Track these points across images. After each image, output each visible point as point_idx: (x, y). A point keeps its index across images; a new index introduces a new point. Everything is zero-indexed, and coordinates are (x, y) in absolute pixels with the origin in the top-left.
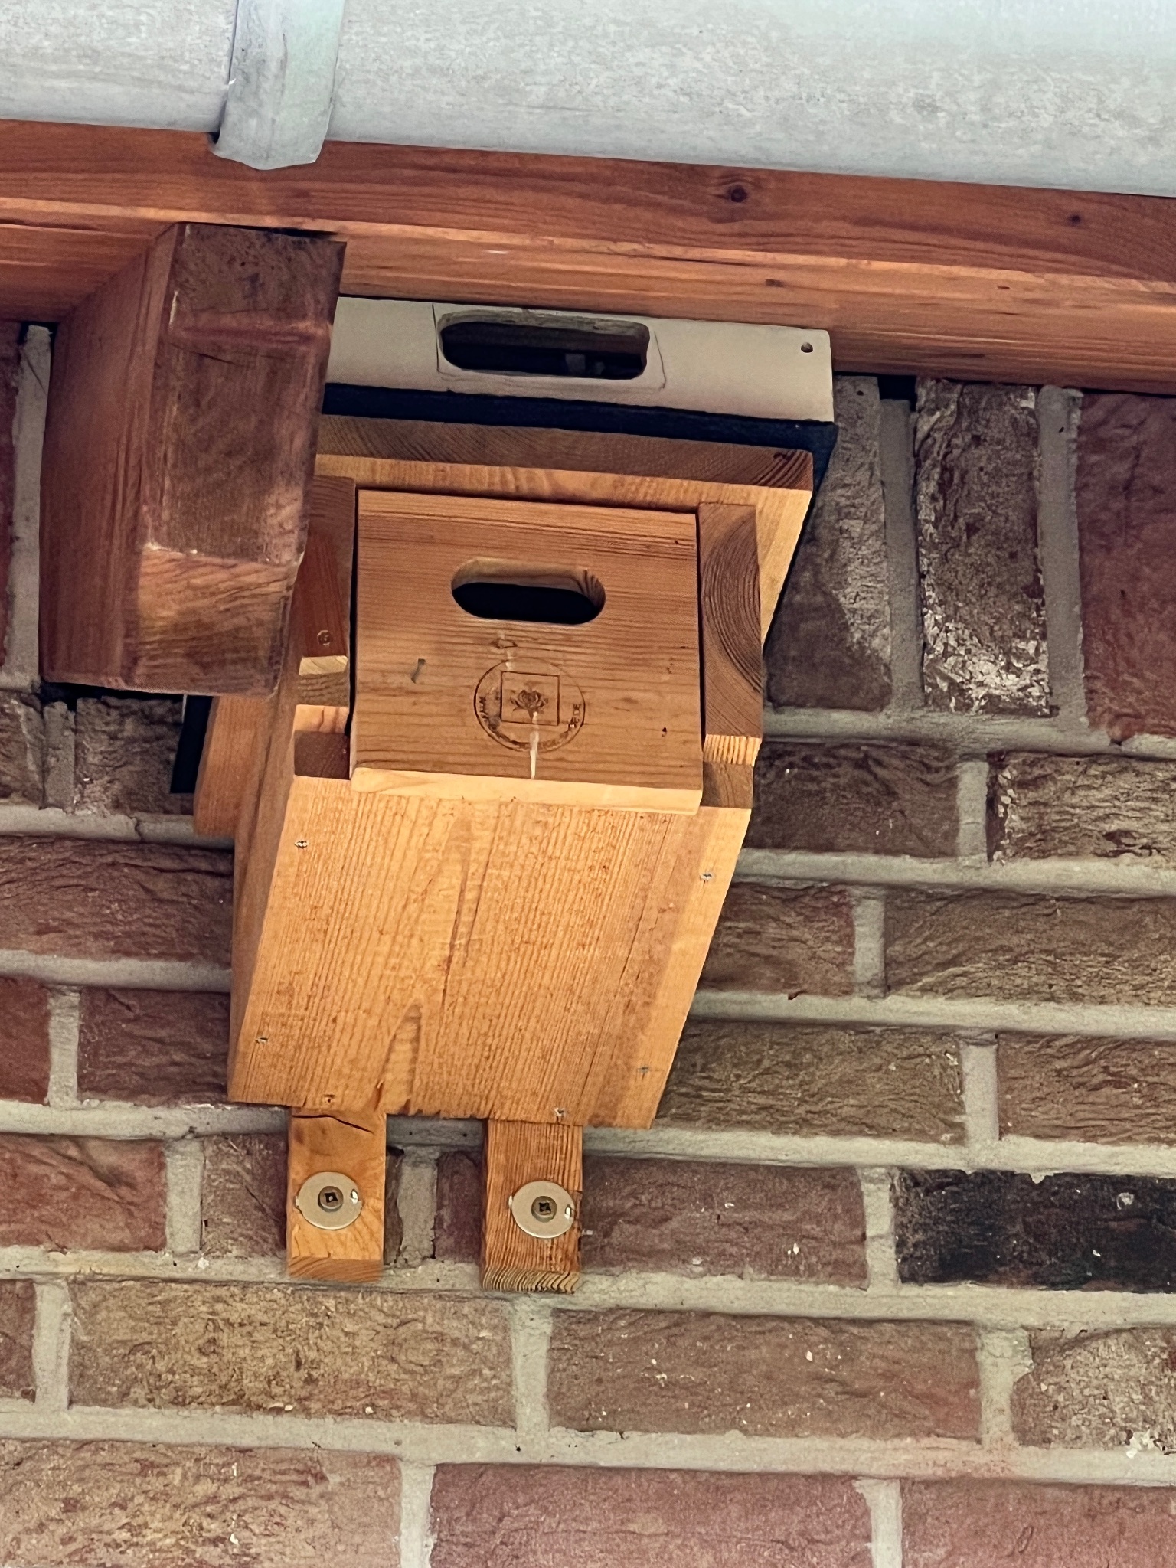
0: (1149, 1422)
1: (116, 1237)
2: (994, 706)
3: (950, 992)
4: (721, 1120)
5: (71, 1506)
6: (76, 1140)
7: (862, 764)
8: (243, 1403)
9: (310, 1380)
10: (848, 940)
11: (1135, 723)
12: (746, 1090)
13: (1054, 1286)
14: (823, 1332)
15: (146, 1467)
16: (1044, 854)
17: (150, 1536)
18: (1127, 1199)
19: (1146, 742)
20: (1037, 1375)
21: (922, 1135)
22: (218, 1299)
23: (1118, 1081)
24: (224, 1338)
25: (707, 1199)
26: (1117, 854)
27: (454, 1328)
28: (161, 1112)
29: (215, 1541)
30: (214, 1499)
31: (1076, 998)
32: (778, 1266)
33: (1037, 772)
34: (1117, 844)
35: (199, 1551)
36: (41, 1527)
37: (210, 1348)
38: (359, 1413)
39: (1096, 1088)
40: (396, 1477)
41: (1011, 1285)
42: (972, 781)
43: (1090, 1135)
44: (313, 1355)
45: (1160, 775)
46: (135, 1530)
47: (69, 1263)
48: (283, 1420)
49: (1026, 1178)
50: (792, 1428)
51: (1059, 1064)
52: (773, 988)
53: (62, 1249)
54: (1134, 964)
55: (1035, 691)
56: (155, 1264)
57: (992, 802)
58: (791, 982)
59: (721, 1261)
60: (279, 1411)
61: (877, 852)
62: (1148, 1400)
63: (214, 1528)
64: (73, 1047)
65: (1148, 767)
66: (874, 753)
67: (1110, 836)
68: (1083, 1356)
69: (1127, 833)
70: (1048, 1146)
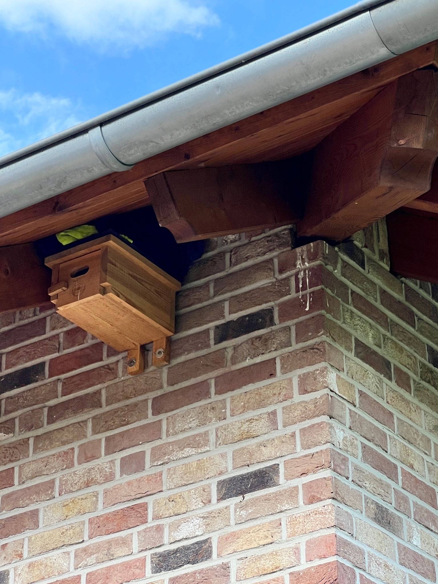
0: (249, 355)
1: (111, 378)
2: (232, 242)
3: (222, 294)
4: (191, 328)
5: (106, 422)
6: (107, 365)
7: (211, 260)
8: (127, 398)
9: (136, 391)
10: (209, 291)
11: (252, 236)
12: (193, 322)
13: (236, 337)
14: (203, 357)
15: (115, 412)
16: (237, 265)
17: (116, 423)
18: (247, 318)
19: (253, 239)
20: (234, 353)
21: (218, 319)
22: (124, 383)
23: (246, 299)
24: (125, 389)
25: (188, 342)
26: (247, 260)
27: (154, 376)
28: (118, 356)
29: (124, 421)
30: (124, 414)
31: (241, 287)
32: (197, 349)
33: (236, 251)
34: (247, 258)
35: (122, 423)
36: (102, 427)
37: (123, 391)
38: (142, 394)
39: (242, 302)
40: (147, 402)
41: (229, 339)
42: (228, 256)
43: (241, 310)
44: (136, 387)
45: (254, 244)
46: (114, 423)
47: (106, 385)
48: (133, 399)
49: (233, 321)
50: (200, 375)
51: (238, 300)
52: (198, 303)
53: (105, 383)
54: (249, 278)
55: (237, 237)
56: (117, 380)
57: (230, 259)
58: (200, 301)
59: (189, 351)
60: (132, 398)
61: (213, 274)
62: (249, 351)
63: (124, 419)
64: (106, 351)
65: (253, 243)
66: (214, 257)
67: (246, 258)
68: (240, 347)
69: (249, 256)
70: (236, 314)
